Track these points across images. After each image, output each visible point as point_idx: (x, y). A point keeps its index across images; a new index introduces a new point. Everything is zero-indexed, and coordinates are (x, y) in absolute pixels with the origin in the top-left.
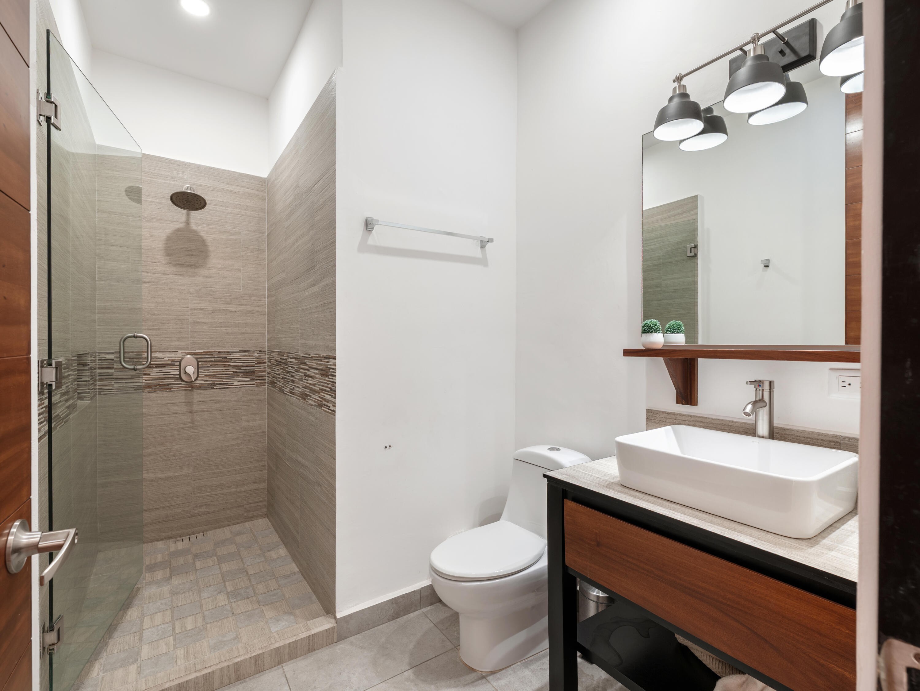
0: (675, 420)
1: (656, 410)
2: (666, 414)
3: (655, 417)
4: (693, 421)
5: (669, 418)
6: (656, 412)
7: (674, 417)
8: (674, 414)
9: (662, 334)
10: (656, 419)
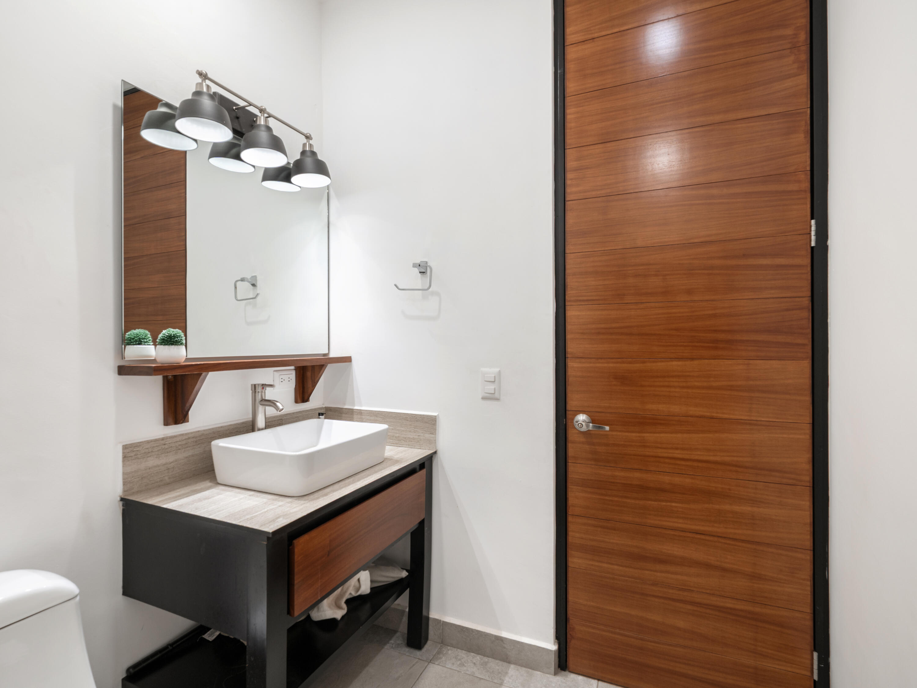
0: (164, 446)
1: (138, 443)
2: (153, 443)
3: (137, 451)
4: (186, 439)
5: (157, 446)
6: (138, 444)
7: (163, 442)
8: (163, 439)
9: (153, 346)
10: (139, 454)
